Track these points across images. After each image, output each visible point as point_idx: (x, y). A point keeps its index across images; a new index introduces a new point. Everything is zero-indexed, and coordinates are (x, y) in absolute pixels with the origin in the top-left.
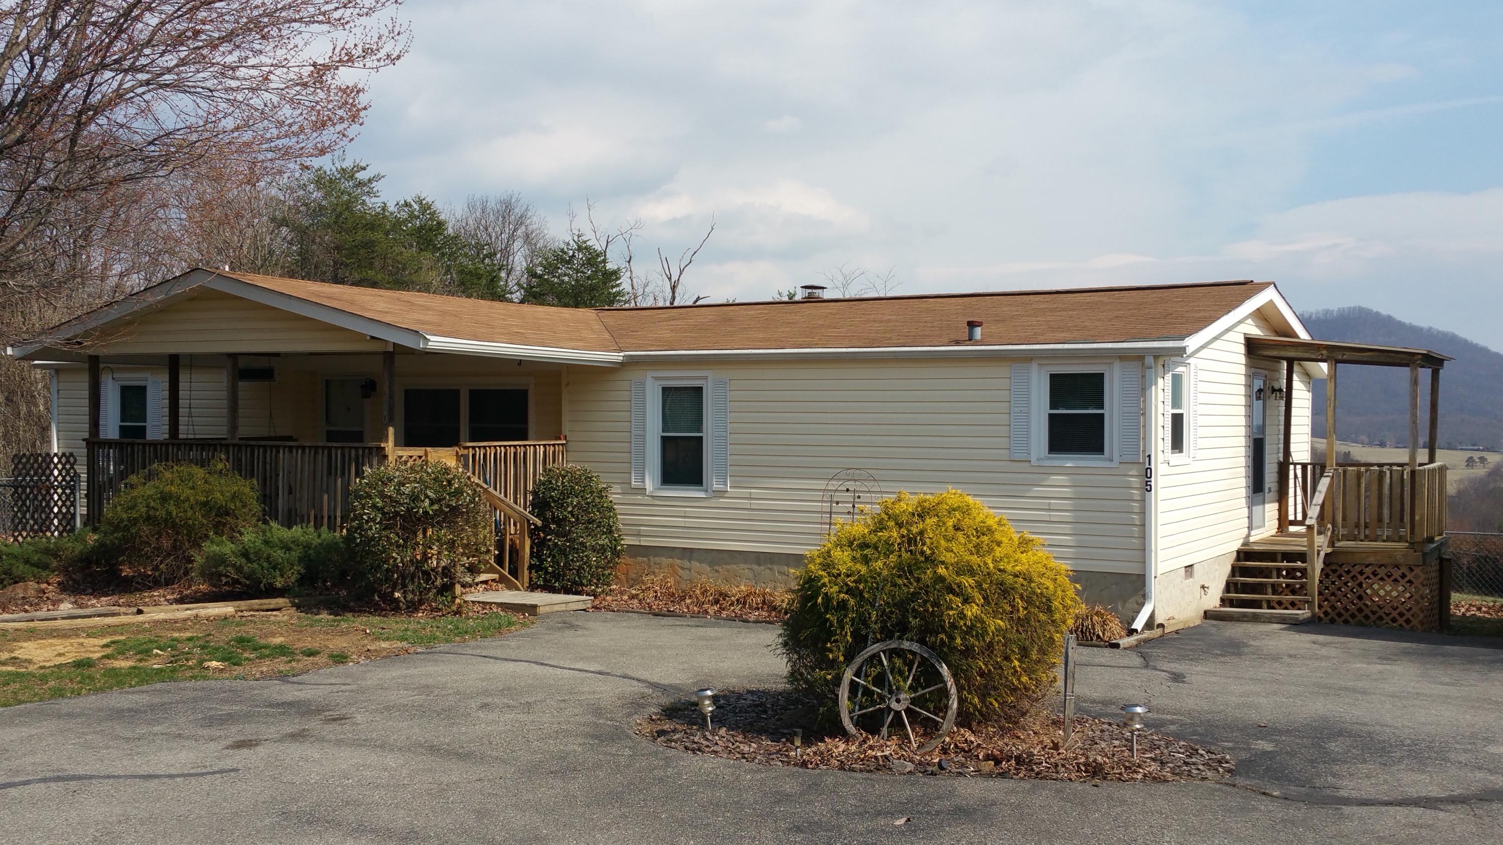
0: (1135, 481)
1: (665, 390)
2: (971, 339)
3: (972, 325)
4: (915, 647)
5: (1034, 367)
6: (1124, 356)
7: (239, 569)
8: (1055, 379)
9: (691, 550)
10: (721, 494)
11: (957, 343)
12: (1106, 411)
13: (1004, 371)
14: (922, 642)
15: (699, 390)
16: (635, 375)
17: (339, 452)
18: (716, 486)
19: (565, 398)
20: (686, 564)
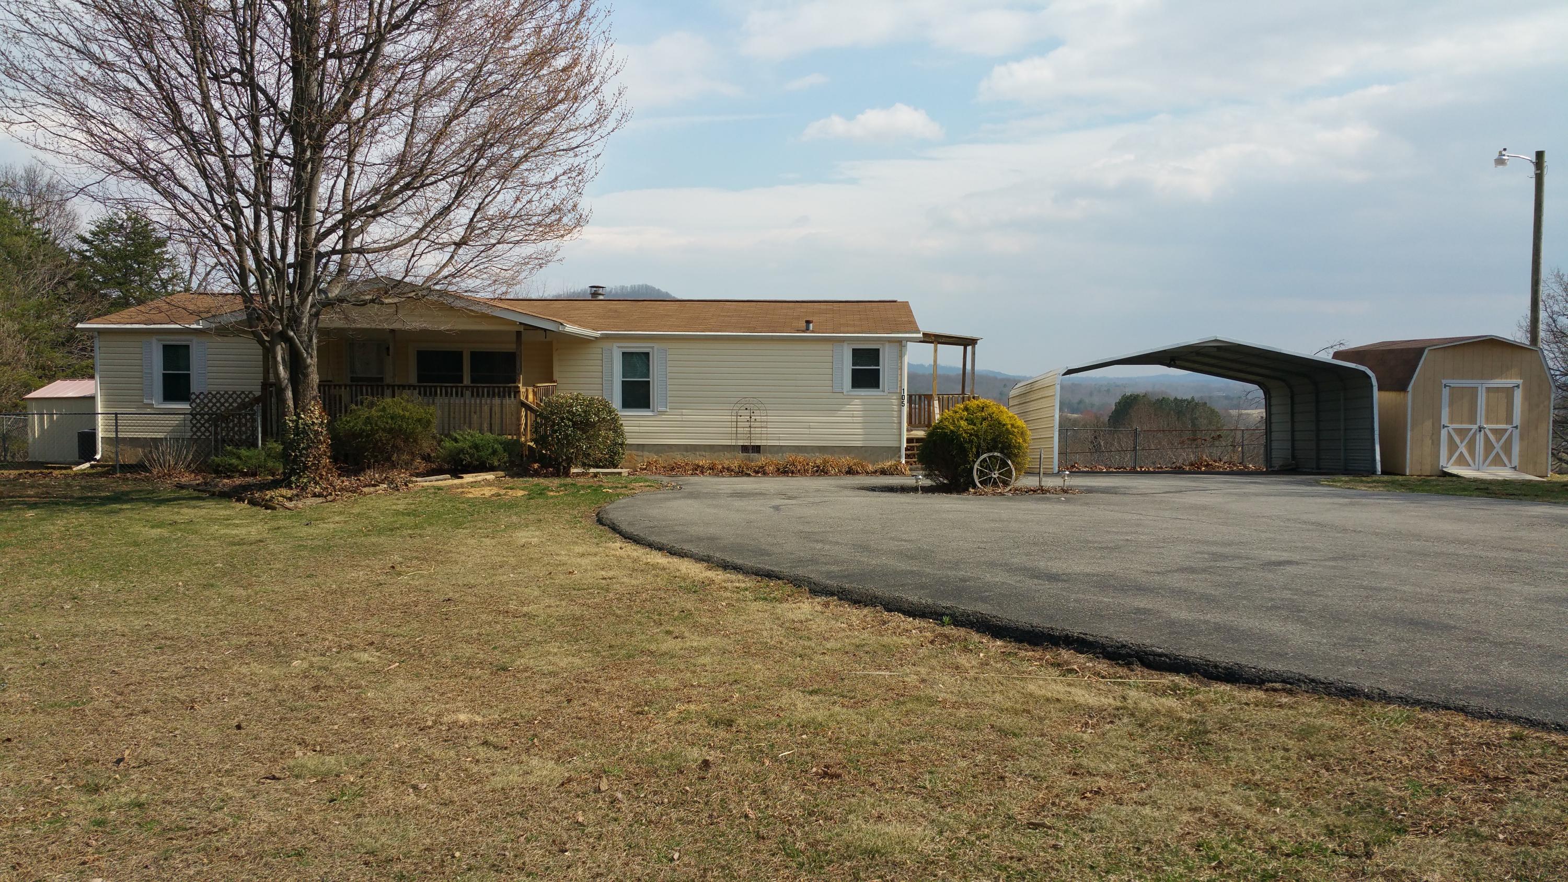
0: (895, 402)
1: (623, 353)
2: (807, 329)
3: (808, 322)
4: (999, 455)
5: (845, 345)
6: (890, 340)
7: (472, 456)
8: (856, 352)
9: (643, 445)
10: (663, 413)
11: (798, 331)
12: (881, 367)
13: (829, 346)
14: (1001, 452)
15: (647, 354)
16: (606, 345)
17: (486, 390)
18: (660, 409)
19: (555, 358)
20: (640, 453)
